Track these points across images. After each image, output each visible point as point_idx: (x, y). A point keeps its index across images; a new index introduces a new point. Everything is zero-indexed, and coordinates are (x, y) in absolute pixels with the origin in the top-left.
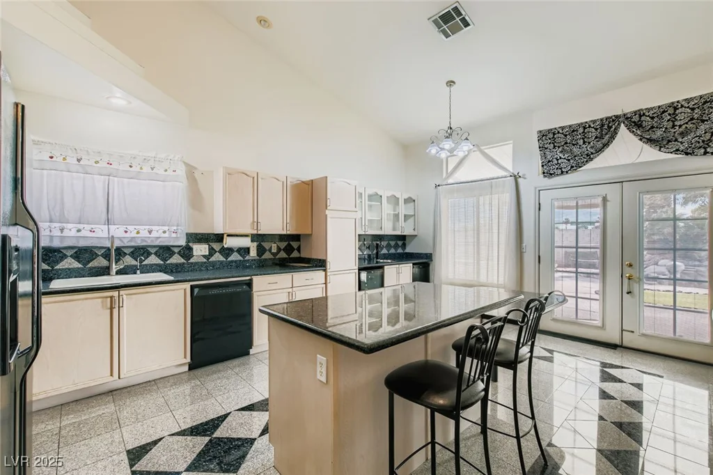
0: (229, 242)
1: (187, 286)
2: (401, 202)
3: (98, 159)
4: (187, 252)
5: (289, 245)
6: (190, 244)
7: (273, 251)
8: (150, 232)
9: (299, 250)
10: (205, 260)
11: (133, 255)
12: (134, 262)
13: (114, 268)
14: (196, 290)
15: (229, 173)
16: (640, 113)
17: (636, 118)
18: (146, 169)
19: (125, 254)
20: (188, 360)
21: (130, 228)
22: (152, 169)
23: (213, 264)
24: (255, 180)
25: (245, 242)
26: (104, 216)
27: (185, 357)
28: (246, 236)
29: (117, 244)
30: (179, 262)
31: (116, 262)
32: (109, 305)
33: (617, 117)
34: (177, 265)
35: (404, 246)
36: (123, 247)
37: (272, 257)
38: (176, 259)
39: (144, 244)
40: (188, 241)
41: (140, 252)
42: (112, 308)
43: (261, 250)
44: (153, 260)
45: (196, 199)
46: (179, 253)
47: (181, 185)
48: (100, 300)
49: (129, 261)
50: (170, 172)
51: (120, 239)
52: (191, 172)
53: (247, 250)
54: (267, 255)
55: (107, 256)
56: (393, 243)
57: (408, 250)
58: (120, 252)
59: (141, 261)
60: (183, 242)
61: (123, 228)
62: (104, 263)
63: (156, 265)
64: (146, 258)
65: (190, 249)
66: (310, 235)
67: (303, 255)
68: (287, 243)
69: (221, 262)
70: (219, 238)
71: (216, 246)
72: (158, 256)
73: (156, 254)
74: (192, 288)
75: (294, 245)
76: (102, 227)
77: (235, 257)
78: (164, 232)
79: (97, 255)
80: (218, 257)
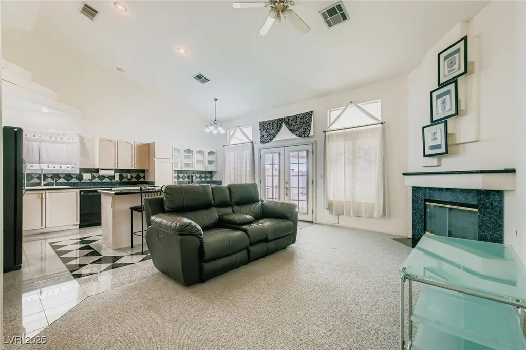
0: (102, 173)
1: (78, 191)
2: (206, 154)
3: (35, 135)
4: (80, 177)
5: (138, 175)
6: (82, 174)
7: (128, 178)
8: (61, 167)
9: (144, 177)
10: (89, 181)
11: (52, 178)
12: (52, 181)
13: (43, 183)
14: (82, 193)
15: (101, 140)
16: (288, 118)
17: (287, 120)
18: (59, 139)
19: (48, 177)
20: (79, 223)
21: (51, 165)
22: (62, 139)
23: (94, 183)
24: (116, 144)
25: (112, 173)
26: (38, 159)
27: (77, 221)
28: (112, 170)
29: (44, 173)
30: (76, 181)
31: (44, 181)
32: (40, 197)
33: (282, 119)
34: (74, 183)
35: (211, 177)
36: (48, 174)
37: (128, 181)
38: (74, 180)
39: (58, 173)
40: (80, 172)
41: (56, 176)
42: (42, 198)
43: (121, 177)
44: (62, 180)
45: (84, 151)
46: (76, 177)
47: (76, 147)
48: (36, 195)
49: (50, 180)
50: (71, 140)
51: (45, 170)
52: (82, 140)
53: (113, 177)
54: (125, 180)
55: (39, 178)
56: (203, 175)
57: (213, 179)
58: (45, 177)
59: (56, 181)
60: (78, 173)
61: (47, 165)
62: (38, 181)
63: (64, 183)
64: (58, 180)
65: (82, 176)
66: (149, 170)
67: (146, 180)
68: (137, 174)
69: (99, 183)
70: (97, 171)
71: (96, 175)
72: (65, 179)
73: (63, 177)
74: (80, 192)
75: (142, 175)
76: (37, 165)
77: (106, 180)
78: (68, 168)
79: (34, 177)
80: (97, 180)
